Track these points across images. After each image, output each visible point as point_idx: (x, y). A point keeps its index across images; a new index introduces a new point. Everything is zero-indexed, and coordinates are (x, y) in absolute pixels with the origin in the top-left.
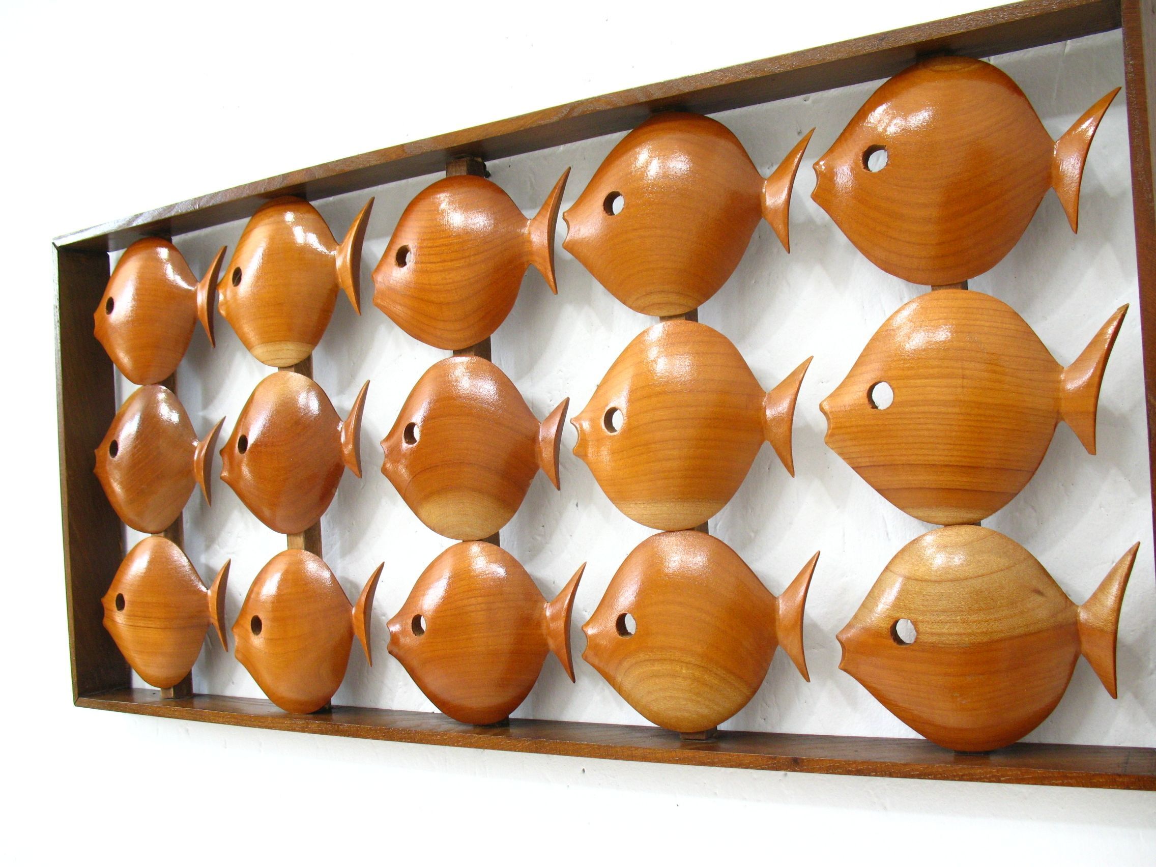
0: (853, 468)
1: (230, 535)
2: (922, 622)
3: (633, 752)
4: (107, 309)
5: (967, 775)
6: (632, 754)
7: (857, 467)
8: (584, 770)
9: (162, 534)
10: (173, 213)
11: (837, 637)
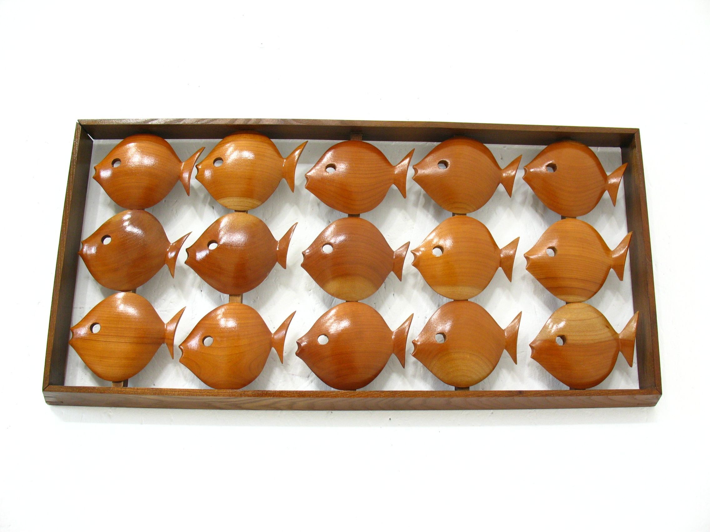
0: (537, 279)
1: (164, 301)
2: (569, 335)
3: (445, 393)
4: (112, 164)
5: (588, 393)
6: (444, 394)
7: (539, 279)
8: (390, 419)
9: (131, 291)
10: (181, 123)
11: (530, 345)
